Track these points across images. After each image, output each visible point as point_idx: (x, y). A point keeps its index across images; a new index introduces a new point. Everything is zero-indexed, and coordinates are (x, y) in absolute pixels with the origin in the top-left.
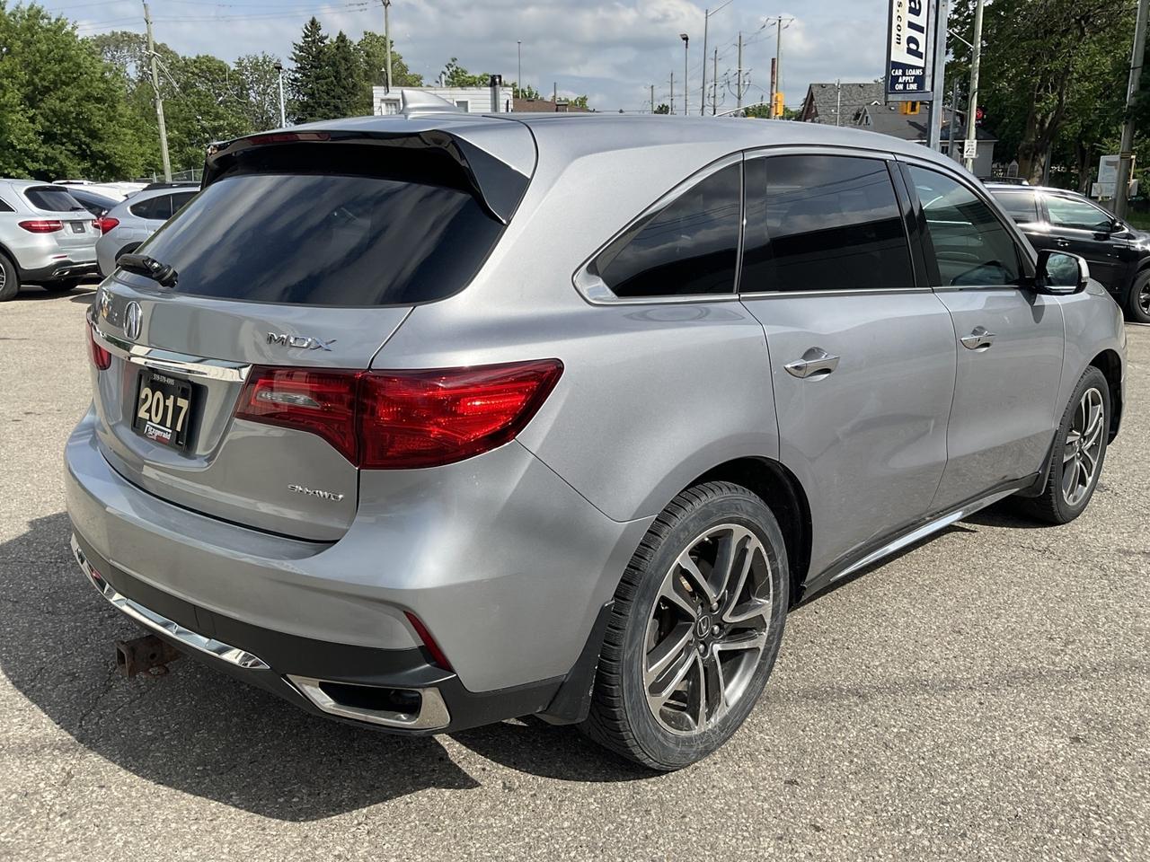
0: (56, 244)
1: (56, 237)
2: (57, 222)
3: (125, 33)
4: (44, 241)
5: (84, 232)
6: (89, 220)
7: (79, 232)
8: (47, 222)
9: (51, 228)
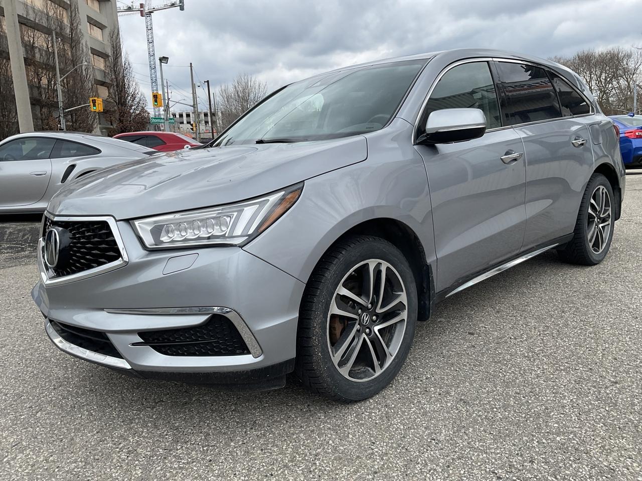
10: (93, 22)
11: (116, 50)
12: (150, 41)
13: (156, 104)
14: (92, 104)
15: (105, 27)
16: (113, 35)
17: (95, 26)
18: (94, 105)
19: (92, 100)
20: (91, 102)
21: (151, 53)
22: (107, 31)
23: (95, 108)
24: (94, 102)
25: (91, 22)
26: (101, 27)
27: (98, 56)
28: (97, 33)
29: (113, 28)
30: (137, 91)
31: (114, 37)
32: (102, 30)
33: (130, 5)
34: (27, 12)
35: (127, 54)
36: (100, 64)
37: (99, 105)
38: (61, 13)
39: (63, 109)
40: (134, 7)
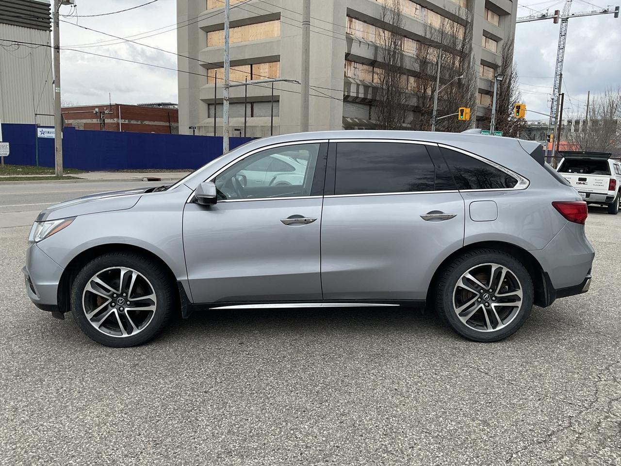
10: (488, 35)
11: (506, 61)
12: (561, 47)
13: (518, 114)
14: (460, 113)
15: (501, 39)
16: (505, 47)
17: (491, 39)
18: (462, 115)
19: (461, 110)
20: (460, 112)
21: (560, 60)
22: (501, 43)
23: (462, 117)
24: (462, 111)
25: (488, 36)
26: (496, 39)
27: (489, 67)
28: (492, 46)
29: (506, 39)
30: (518, 100)
31: (506, 49)
32: (497, 42)
33: (544, 13)
34: (426, 33)
35: (515, 64)
36: (490, 74)
37: (467, 114)
38: (457, 30)
39: (436, 117)
40: (549, 14)
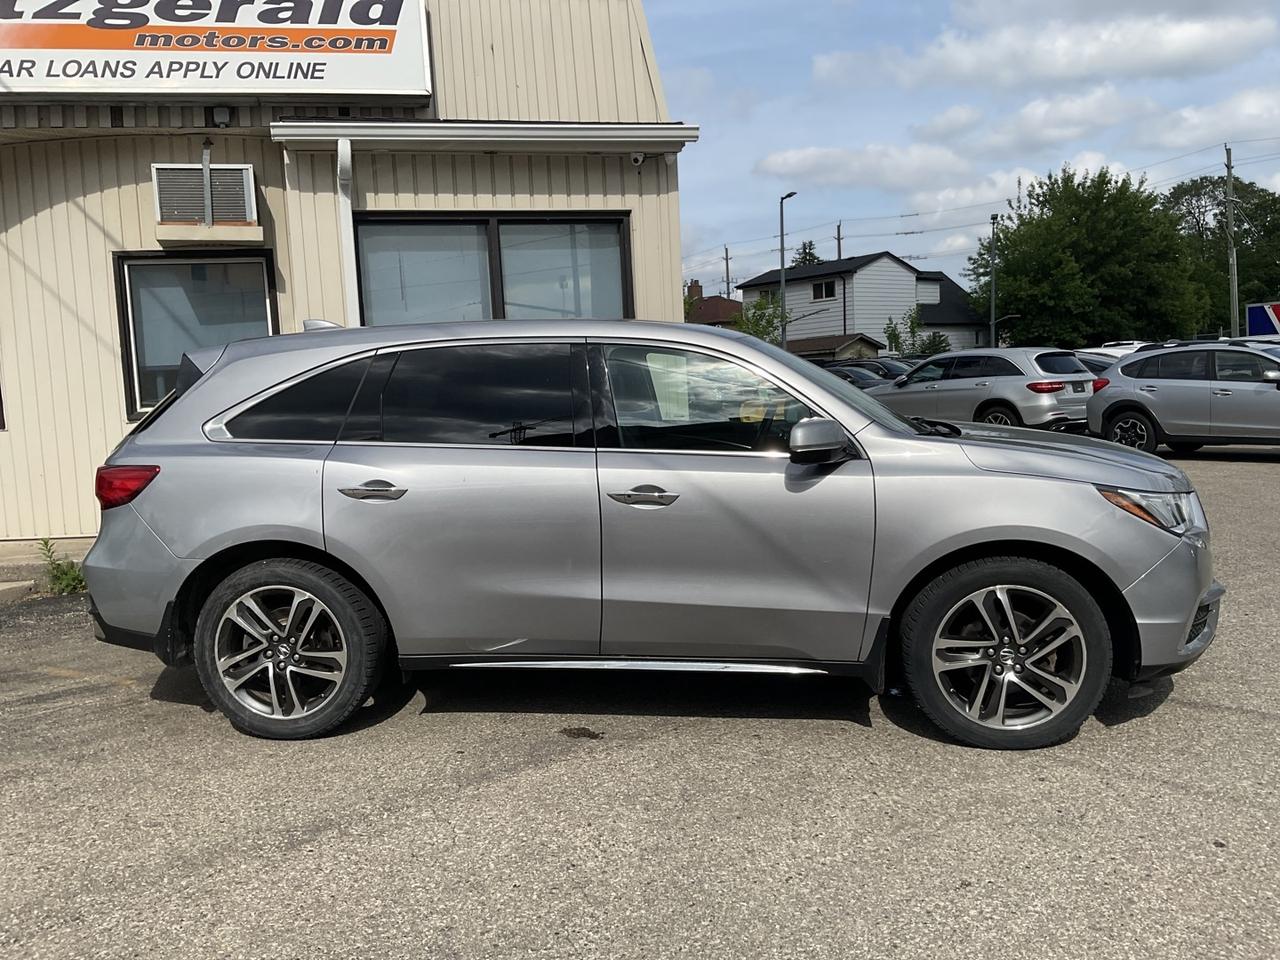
0: (1055, 402)
1: (1056, 396)
2: (1060, 383)
3: (1206, 178)
4: (1046, 400)
5: (1084, 391)
6: (1090, 381)
7: (1079, 392)
8: (1051, 383)
9: (1051, 389)
